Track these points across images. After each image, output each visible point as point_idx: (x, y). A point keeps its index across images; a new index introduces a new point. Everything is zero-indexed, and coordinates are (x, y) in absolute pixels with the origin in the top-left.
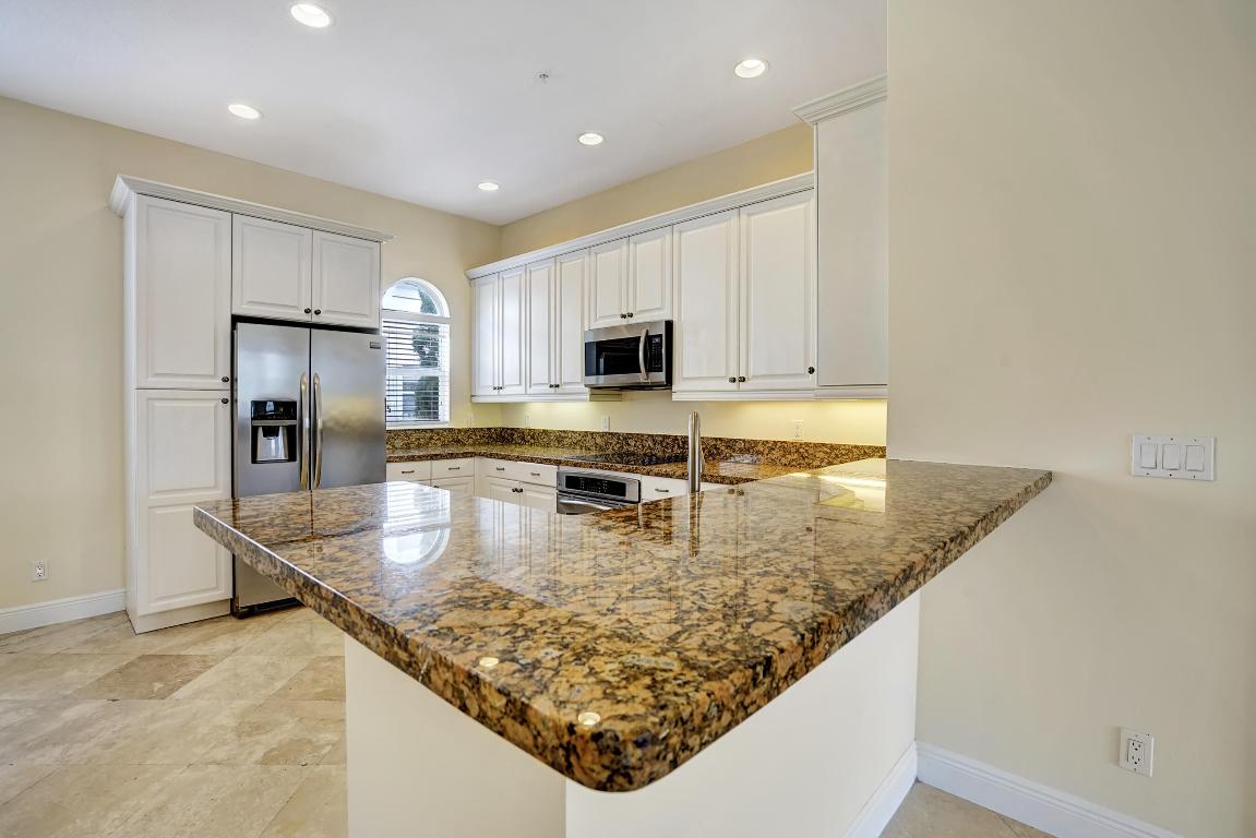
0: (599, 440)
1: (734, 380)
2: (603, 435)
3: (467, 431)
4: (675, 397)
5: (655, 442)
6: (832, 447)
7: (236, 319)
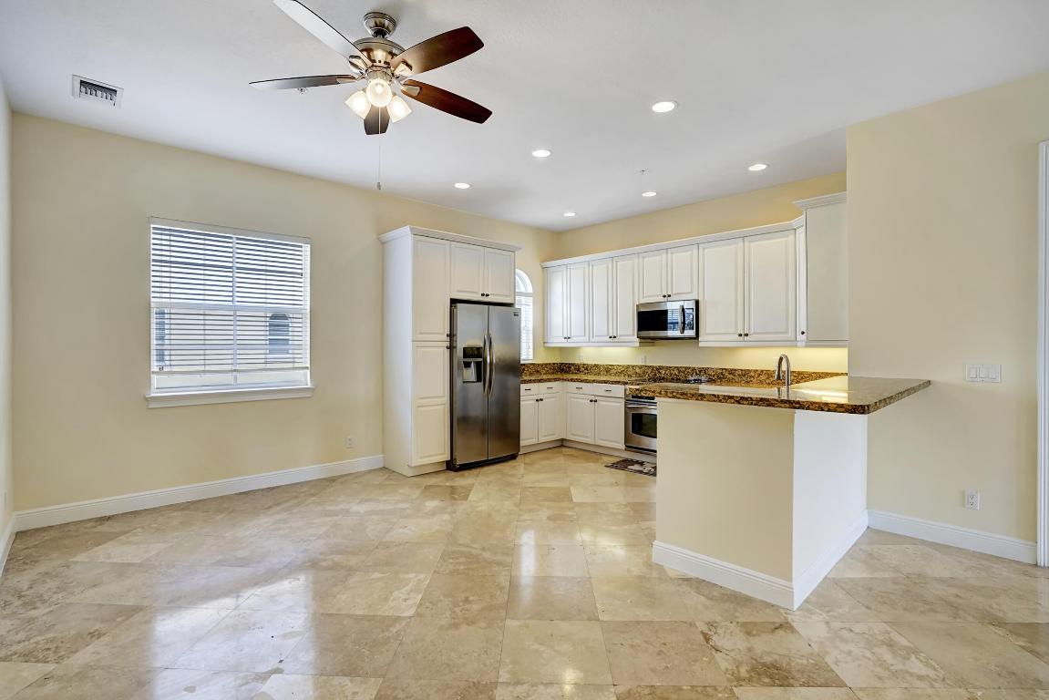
0: (638, 370)
1: (740, 335)
2: (641, 367)
3: (542, 365)
4: (701, 344)
5: (679, 372)
6: (799, 373)
7: (454, 302)
